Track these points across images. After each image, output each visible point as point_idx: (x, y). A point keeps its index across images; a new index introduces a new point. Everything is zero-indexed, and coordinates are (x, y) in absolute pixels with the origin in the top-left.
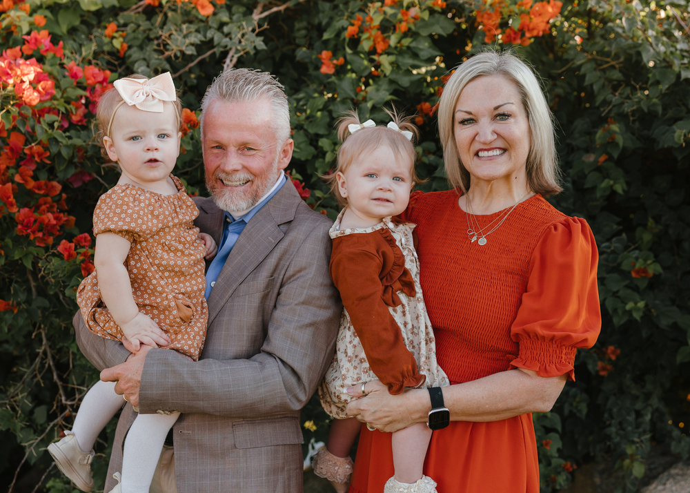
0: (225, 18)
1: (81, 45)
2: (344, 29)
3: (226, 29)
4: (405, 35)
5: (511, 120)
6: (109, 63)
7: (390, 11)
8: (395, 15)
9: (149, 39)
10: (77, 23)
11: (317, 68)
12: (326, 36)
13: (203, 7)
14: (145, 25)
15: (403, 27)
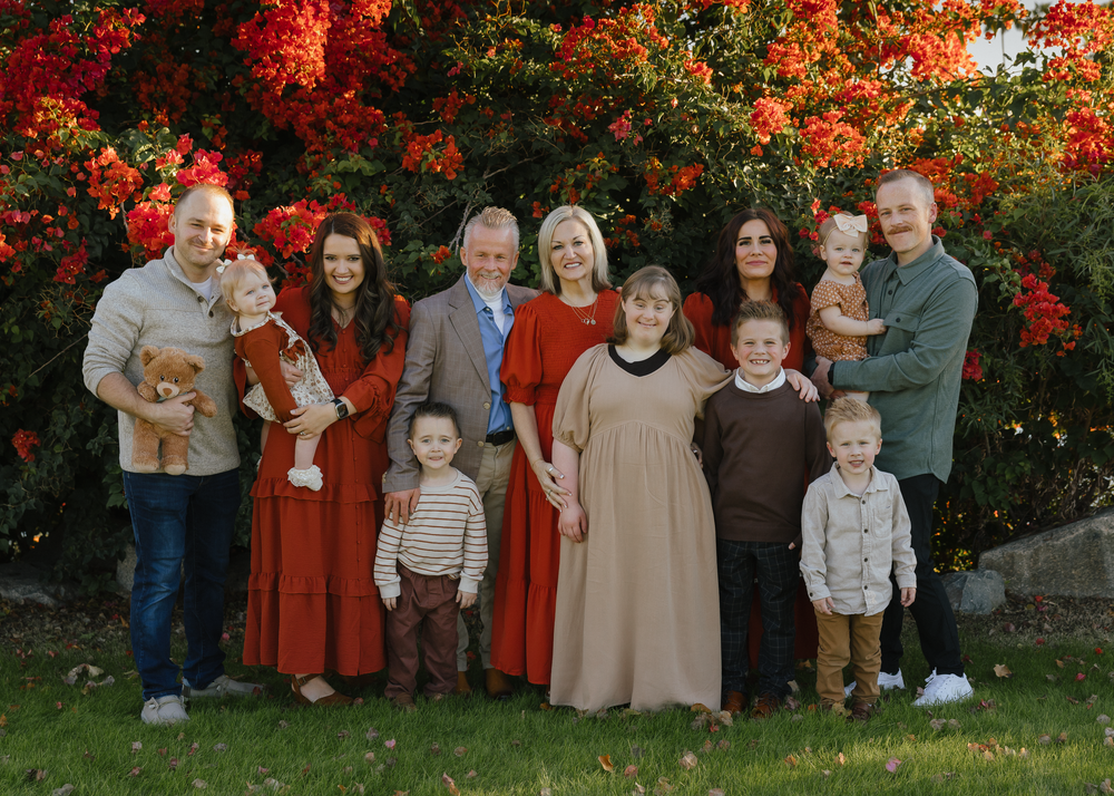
0: (464, 180)
1: (361, 201)
2: (548, 186)
3: (464, 187)
4: (592, 190)
5: (583, 245)
6: (381, 212)
7: (580, 175)
8: (584, 176)
9: (409, 195)
10: (359, 184)
11: (531, 213)
12: (536, 191)
13: (450, 174)
14: (405, 184)
15: (589, 185)
